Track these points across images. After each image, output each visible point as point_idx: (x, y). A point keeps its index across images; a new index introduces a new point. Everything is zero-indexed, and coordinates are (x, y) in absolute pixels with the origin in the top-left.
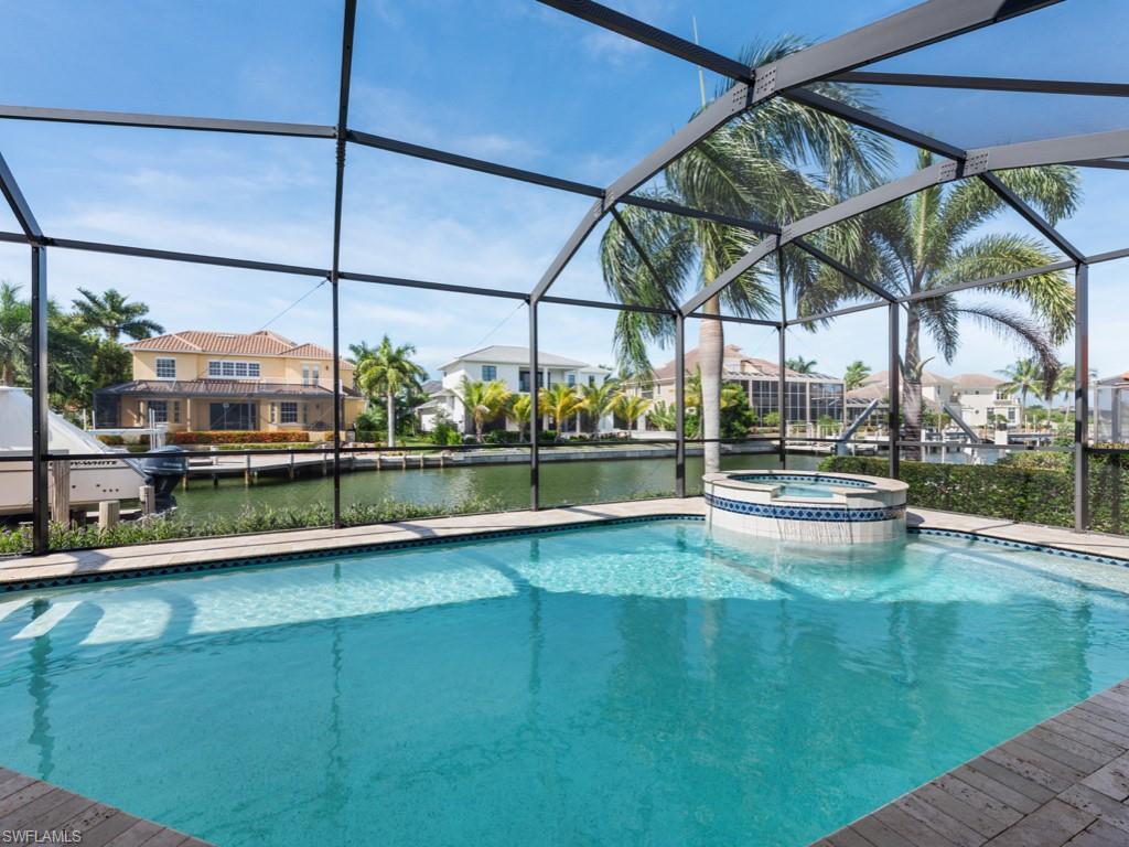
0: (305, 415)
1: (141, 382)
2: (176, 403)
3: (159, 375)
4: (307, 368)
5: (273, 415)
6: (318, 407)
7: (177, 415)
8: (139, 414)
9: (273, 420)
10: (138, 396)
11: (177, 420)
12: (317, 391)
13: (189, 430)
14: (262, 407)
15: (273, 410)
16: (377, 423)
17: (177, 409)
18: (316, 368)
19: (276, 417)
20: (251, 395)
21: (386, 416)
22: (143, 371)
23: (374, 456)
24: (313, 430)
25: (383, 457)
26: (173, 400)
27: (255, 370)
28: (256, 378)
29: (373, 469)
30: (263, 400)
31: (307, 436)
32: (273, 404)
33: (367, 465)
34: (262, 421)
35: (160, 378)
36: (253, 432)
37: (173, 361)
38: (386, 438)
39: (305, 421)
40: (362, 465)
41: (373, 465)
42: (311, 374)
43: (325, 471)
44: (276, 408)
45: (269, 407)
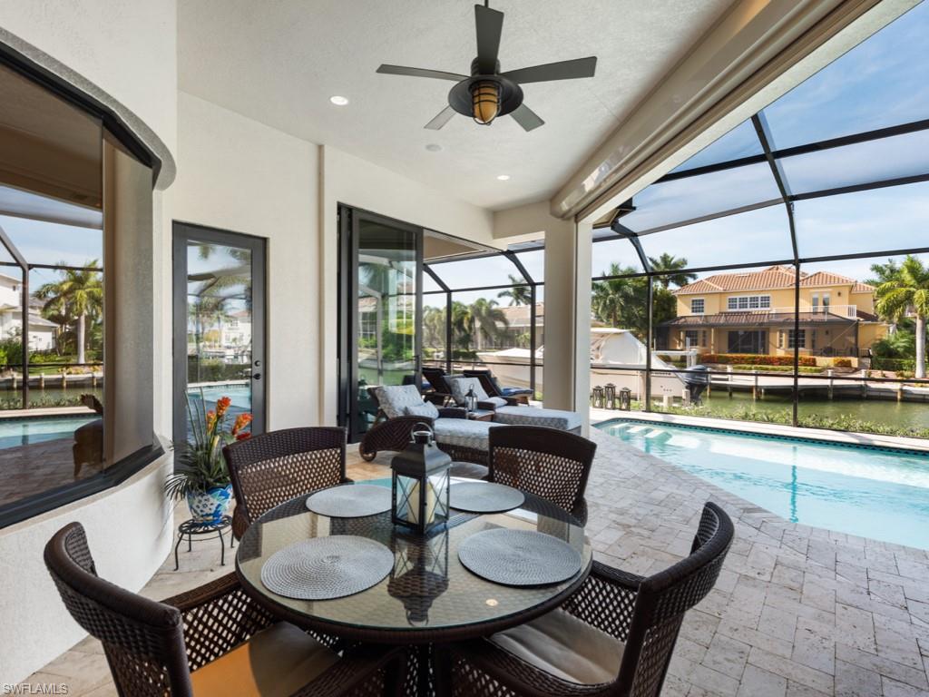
0: (813, 341)
1: (682, 317)
2: (704, 332)
3: (693, 311)
4: (815, 296)
5: (781, 341)
6: (827, 333)
7: (704, 341)
8: (680, 340)
9: (781, 345)
10: (679, 328)
11: (704, 345)
12: (826, 318)
13: (713, 353)
14: (771, 335)
15: (781, 336)
16: (900, 350)
17: (704, 336)
18: (826, 296)
19: (784, 343)
20: (761, 324)
21: (914, 341)
22: (683, 309)
23: (896, 386)
24: (821, 355)
25: (905, 388)
26: (702, 329)
27: (766, 302)
28: (765, 309)
29: (894, 400)
30: (772, 328)
31: (814, 361)
32: (781, 332)
33: (882, 394)
34: (771, 346)
35: (694, 314)
36: (762, 356)
37: (703, 300)
38: (912, 367)
39: (813, 346)
40: (877, 394)
41: (893, 395)
42: (821, 302)
43: (831, 396)
44: (784, 335)
45: (778, 334)
